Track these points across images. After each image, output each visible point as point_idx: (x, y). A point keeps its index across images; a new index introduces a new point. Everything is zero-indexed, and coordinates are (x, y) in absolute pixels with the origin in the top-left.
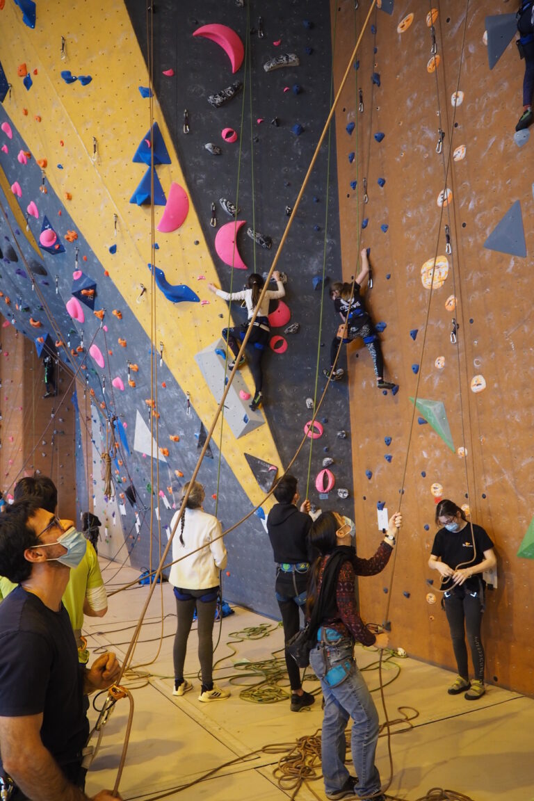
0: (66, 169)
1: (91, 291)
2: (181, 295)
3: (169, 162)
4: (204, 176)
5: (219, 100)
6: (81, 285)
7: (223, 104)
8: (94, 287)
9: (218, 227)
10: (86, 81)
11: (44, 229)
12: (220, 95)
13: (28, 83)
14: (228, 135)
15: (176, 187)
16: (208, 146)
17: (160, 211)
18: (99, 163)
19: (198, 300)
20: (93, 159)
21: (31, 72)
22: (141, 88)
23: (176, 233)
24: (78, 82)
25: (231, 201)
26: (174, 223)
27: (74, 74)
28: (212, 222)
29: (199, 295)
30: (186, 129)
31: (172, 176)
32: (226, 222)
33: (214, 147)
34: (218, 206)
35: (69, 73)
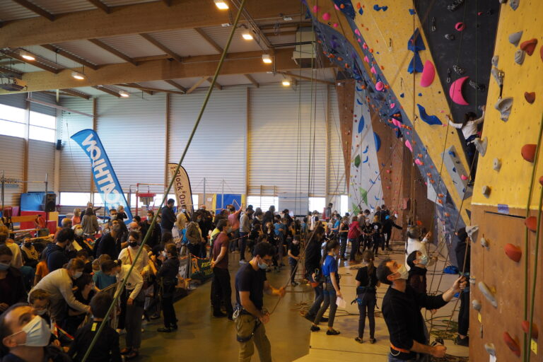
0: (380, 54)
1: (398, 115)
2: (433, 121)
3: (425, 49)
4: (444, 54)
5: (453, 7)
6: (394, 112)
7: (455, 9)
8: (399, 112)
9: (451, 83)
10: (385, 9)
11: (378, 81)
12: (454, 3)
13: (361, 12)
14: (459, 27)
15: (428, 62)
16: (446, 36)
17: (420, 76)
18: (393, 51)
19: (441, 124)
20: (390, 50)
21: (362, 6)
22: (410, 10)
23: (430, 87)
24: (382, 10)
25: (460, 66)
26: (428, 82)
27: (380, 6)
28: (448, 80)
29: (442, 121)
30: (433, 29)
31: (426, 56)
32: (457, 79)
33: (449, 36)
34: (452, 70)
35: (377, 6)
